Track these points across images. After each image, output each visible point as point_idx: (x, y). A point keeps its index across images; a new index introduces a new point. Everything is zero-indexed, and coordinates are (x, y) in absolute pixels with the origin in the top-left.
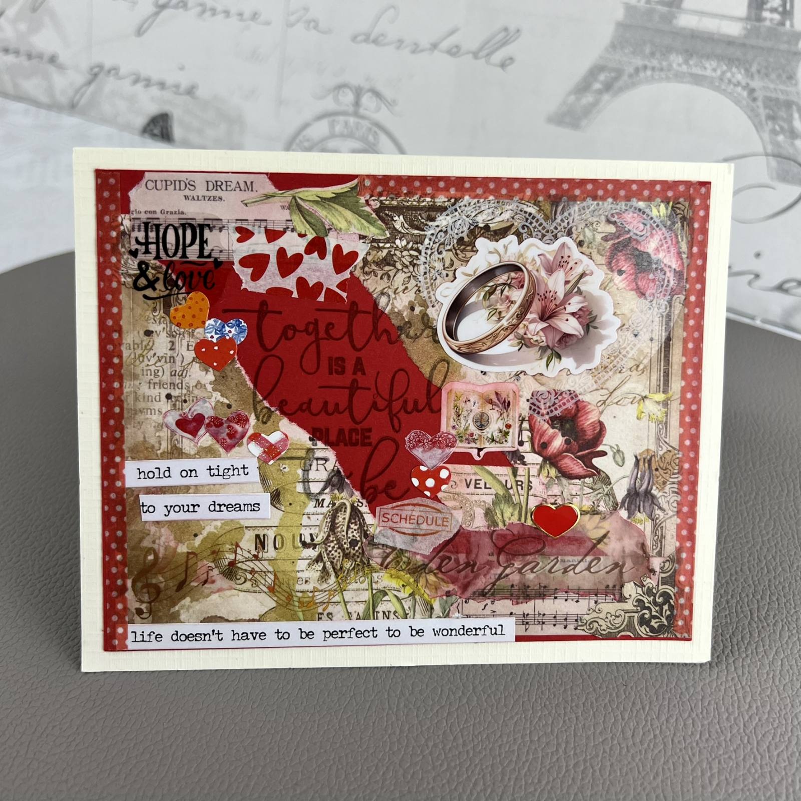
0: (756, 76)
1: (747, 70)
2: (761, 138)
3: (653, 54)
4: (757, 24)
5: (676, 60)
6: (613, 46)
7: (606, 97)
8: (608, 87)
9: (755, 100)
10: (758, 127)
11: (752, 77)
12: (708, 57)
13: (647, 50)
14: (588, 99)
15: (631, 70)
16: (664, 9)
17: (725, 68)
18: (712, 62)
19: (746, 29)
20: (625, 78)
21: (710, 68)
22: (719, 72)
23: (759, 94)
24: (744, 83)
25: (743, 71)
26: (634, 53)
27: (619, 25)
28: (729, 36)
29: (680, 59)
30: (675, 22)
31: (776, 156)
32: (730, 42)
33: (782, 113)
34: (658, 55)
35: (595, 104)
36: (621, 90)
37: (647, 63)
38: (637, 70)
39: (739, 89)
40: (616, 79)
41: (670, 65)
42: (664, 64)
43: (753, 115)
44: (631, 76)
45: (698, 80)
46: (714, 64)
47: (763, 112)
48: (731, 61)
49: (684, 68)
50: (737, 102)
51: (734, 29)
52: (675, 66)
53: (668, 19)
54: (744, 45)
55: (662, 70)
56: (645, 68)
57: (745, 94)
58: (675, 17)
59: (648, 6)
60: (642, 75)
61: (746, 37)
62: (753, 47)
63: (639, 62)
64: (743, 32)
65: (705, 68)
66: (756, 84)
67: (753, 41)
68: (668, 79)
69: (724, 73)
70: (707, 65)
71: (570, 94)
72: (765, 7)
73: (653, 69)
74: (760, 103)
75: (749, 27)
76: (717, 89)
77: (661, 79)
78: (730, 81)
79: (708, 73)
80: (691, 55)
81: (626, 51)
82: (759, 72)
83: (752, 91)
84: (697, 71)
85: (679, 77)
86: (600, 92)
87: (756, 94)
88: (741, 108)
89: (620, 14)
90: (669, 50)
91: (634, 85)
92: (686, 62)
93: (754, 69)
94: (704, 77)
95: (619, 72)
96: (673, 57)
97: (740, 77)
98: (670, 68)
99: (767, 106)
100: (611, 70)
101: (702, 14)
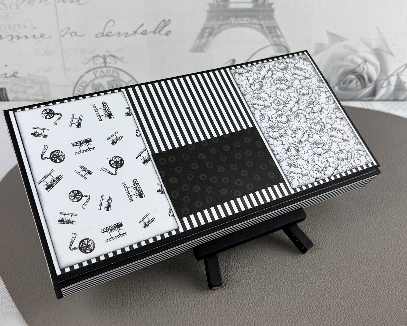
1: (258, 19)
2: (269, 40)
3: (224, 19)
4: (256, 3)
5: (233, 20)
6: (208, 19)
7: (211, 38)
8: (210, 34)
9: (263, 28)
10: (267, 37)
11: (260, 20)
12: (244, 16)
13: (221, 18)
14: (204, 40)
15: (217, 26)
16: (223, 3)
17: (250, 19)
18: (245, 18)
19: (253, 5)
20: (216, 30)
21: (245, 20)
22: (248, 21)
23: (264, 26)
24: (258, 23)
25: (256, 19)
26: (217, 20)
27: (208, 11)
29: (234, 19)
30: (228, 7)
31: (275, 45)
32: (249, 10)
33: (273, 31)
34: (226, 19)
35: (207, 41)
36: (216, 34)
37: (222, 23)
38: (220, 26)
39: (257, 26)
40: (213, 31)
41: (231, 22)
42: (229, 22)
43: (264, 33)
44: (218, 29)
45: (242, 25)
46: (246, 19)
47: (267, 32)
48: (252, 17)
49: (236, 22)
50: (257, 30)
51: (249, 6)
52: (233, 22)
53: (226, 6)
54: (254, 11)
55: (228, 24)
56: (222, 25)
57: (259, 27)
58: (228, 5)
59: (217, 3)
60: (222, 27)
61: (254, 8)
62: (257, 11)
63: (219, 23)
65: (243, 21)
66: (262, 23)
67: (257, 9)
68: (231, 27)
69: (250, 21)
70: (244, 20)
71: (197, 39)
73: (225, 25)
74: (265, 29)
75: (254, 4)
76: (250, 27)
77: (229, 28)
78: (253, 24)
79: (245, 22)
80: (237, 17)
81: (214, 20)
82: (262, 18)
83: (261, 25)
84: (241, 22)
85: (235, 25)
86: (208, 37)
88: (259, 32)
89: (208, 8)
90: (229, 17)
91: (220, 32)
92: (236, 20)
93: (260, 17)
94: (244, 24)
95: (213, 28)
96: (231, 19)
97: (256, 21)
98: (231, 23)
99: (267, 29)
100: (210, 28)
101: (237, 3)
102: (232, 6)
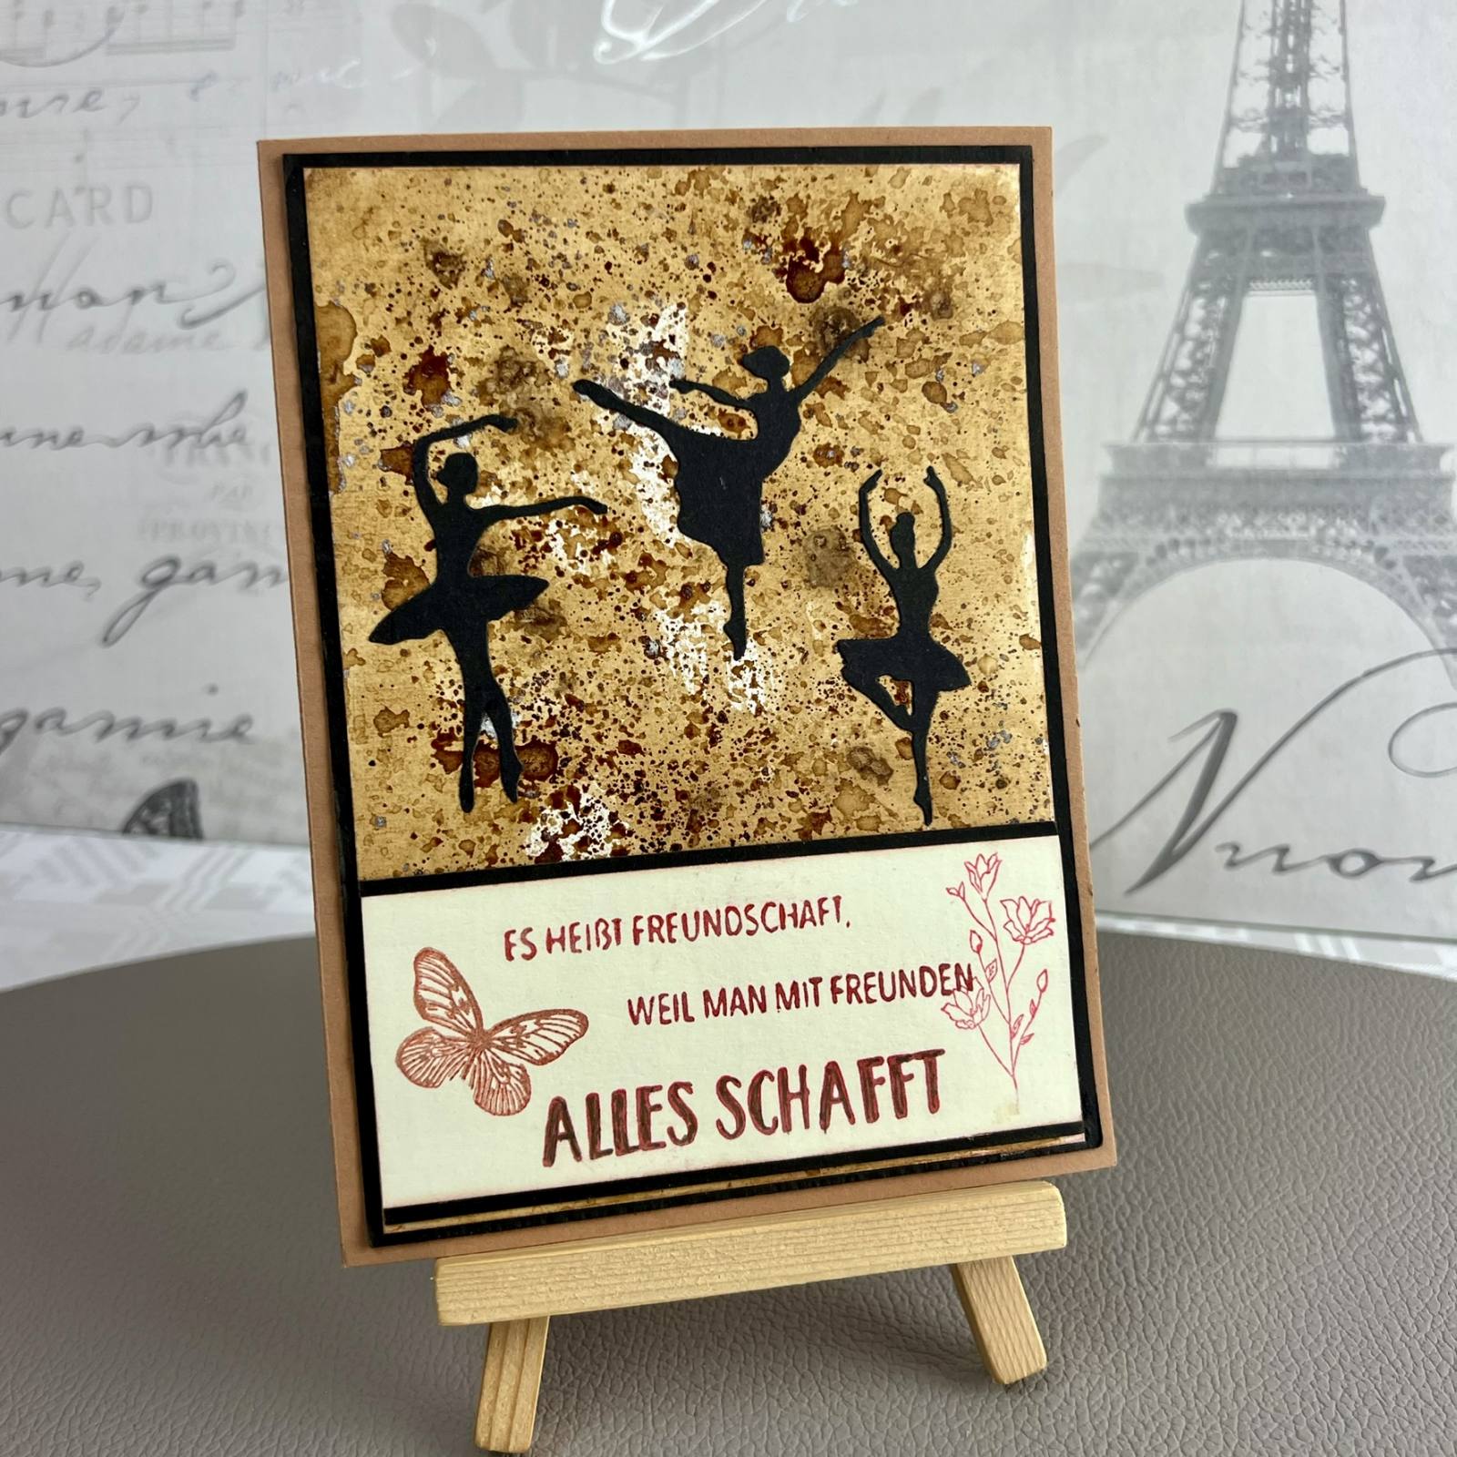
0: (1381, 527)
1: (1363, 521)
2: (1421, 626)
3: (1184, 520)
4: (1358, 445)
5: (1230, 523)
6: (1106, 518)
7: (1114, 605)
8: (1113, 587)
10: (1411, 609)
11: (1374, 528)
12: (1287, 510)
13: (1172, 513)
15: (1150, 551)
16: (1187, 445)
17: (1321, 522)
18: (1298, 518)
19: (1339, 454)
20: (1142, 566)
21: (1295, 527)
22: (1313, 531)
23: (1396, 555)
24: (1362, 541)
25: (1355, 523)
26: (1148, 522)
27: (1108, 482)
28: (1314, 471)
29: (1237, 521)
30: (1209, 462)
32: (1317, 479)
33: (1447, 580)
34: (1194, 520)
35: (1095, 620)
36: (1139, 588)
37: (1175, 534)
38: (1161, 551)
39: (1358, 552)
40: (1127, 570)
41: (1221, 532)
42: (1209, 532)
43: (1395, 590)
44: (1151, 562)
45: (1279, 549)
46: (1301, 518)
47: (1412, 584)
48: (1330, 510)
49: (1248, 533)
50: (1361, 574)
51: (1320, 459)
52: (1229, 532)
53: (1197, 459)
54: (1344, 481)
55: (1207, 542)
56: (1175, 544)
57: (1371, 558)
58: (1210, 455)
59: (1155, 444)
60: (1172, 556)
61: (1344, 467)
62: (1361, 482)
63: (1162, 537)
64: (1337, 461)
65: (1287, 529)
66: (1384, 539)
67: (1358, 473)
68: (1222, 556)
69: (1321, 530)
70: (1289, 523)
72: (1363, 416)
73: (1191, 543)
74: (1401, 569)
75: (1344, 450)
76: (1317, 558)
77: (1209, 559)
78: (1337, 542)
79: (1294, 534)
80: (1256, 512)
81: (1131, 522)
82: (1384, 519)
83: (1381, 552)
84: (1275, 534)
85: (1242, 550)
86: (1100, 598)
87: (1390, 556)
88: (1371, 583)
89: (1106, 465)
90: (1210, 510)
91: (1161, 577)
92: (1249, 523)
93: (1374, 515)
94: (1292, 543)
95: (1129, 561)
96: (1221, 519)
97: (1352, 532)
98: (1221, 538)
99: (1414, 574)
100: (1112, 558)
101: (1255, 442)
102: (1229, 458)
